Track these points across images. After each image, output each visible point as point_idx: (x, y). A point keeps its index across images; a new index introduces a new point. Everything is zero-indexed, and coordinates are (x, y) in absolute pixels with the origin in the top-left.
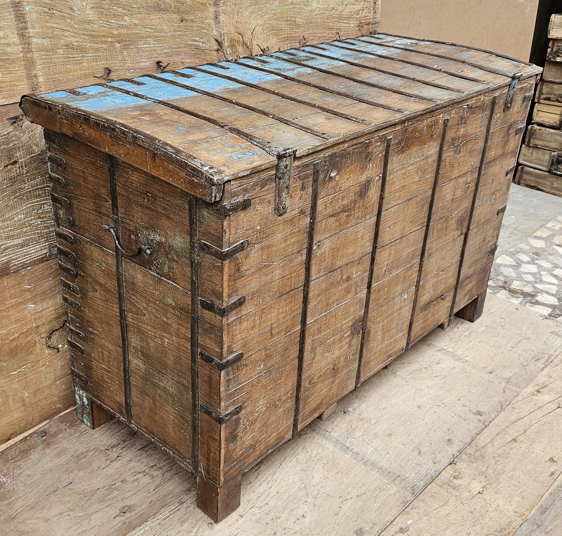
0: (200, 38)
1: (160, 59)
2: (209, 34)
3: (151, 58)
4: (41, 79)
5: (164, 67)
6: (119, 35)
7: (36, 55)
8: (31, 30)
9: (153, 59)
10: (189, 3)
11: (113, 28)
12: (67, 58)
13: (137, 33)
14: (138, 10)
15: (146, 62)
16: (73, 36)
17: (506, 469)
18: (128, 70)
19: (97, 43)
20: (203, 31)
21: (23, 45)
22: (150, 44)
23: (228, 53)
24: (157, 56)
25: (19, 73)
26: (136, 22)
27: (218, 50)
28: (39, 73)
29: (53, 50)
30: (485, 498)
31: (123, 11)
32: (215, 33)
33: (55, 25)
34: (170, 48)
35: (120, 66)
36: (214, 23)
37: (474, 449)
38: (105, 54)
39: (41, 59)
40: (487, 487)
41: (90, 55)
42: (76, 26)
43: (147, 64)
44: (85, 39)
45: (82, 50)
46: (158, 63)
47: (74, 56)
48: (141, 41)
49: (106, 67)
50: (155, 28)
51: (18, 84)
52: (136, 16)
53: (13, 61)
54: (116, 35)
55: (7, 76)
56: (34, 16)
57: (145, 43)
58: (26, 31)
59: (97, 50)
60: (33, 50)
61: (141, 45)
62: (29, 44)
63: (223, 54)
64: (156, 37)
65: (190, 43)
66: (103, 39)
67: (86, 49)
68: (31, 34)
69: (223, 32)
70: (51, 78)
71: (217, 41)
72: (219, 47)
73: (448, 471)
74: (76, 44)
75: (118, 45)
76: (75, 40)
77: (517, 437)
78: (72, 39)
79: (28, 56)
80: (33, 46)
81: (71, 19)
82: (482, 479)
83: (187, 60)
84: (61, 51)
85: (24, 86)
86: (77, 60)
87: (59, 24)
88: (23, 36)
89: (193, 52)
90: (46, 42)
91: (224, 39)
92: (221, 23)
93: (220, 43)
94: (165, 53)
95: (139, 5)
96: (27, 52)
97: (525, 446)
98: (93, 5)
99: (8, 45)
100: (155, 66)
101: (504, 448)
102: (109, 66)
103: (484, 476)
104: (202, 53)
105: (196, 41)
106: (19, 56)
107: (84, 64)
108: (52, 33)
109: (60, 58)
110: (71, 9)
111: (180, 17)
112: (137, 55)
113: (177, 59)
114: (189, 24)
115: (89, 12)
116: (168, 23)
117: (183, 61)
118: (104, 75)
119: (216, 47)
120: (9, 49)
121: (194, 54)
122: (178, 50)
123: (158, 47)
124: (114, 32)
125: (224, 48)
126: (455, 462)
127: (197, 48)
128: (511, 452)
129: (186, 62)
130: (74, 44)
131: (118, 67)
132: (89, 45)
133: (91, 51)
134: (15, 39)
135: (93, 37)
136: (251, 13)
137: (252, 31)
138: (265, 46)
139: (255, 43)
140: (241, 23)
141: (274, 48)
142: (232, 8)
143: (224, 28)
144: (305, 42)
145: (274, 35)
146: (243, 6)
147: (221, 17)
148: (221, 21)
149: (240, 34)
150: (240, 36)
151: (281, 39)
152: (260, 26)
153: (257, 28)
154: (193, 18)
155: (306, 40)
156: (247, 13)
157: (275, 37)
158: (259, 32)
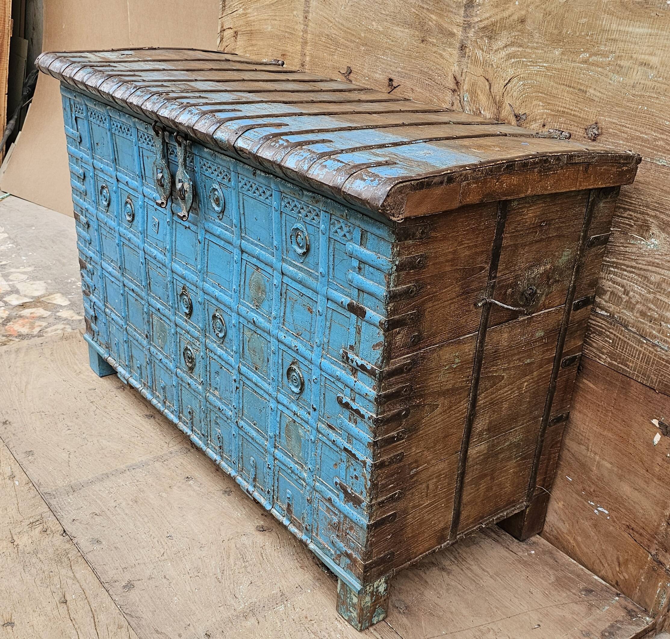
1: (392, 77)
3: (385, 72)
4: (307, 59)
5: (394, 87)
6: (365, 38)
9: (387, 74)
15: (380, 75)
17: (28, 575)
20: (442, 60)
21: (304, 27)
23: (465, 99)
24: (391, 72)
26: (381, 29)
27: (454, 91)
28: (307, 53)
29: (320, 36)
30: (4, 542)
32: (456, 67)
34: (404, 68)
35: (360, 70)
37: (73, 558)
40: (16, 549)
43: (381, 77)
46: (390, 80)
48: (380, 50)
49: (350, 66)
50: (396, 42)
54: (363, 37)
55: (291, 47)
57: (383, 54)
58: (308, 14)
61: (380, 54)
62: (307, 26)
63: (459, 97)
64: (394, 51)
65: (426, 70)
69: (466, 70)
71: (455, 78)
72: (456, 87)
73: (57, 526)
77: (68, 607)
79: (305, 35)
82: (29, 549)
83: (417, 89)
88: (305, 18)
89: (426, 82)
91: (464, 80)
92: (466, 58)
93: (458, 84)
97: (49, 609)
99: (297, 23)
100: (387, 82)
101: (59, 586)
103: (32, 552)
106: (300, 34)
111: (422, 36)
112: (375, 64)
113: (408, 83)
114: (430, 47)
116: (409, 40)
117: (414, 88)
118: (346, 73)
119: (452, 85)
120: (296, 27)
121: (427, 84)
122: (411, 73)
123: (393, 62)
124: (362, 34)
125: (462, 91)
126: (64, 535)
128: (48, 590)
131: (357, 69)
132: (342, 40)
136: (509, 57)
137: (506, 82)
138: (521, 112)
139: (507, 101)
140: (492, 65)
141: (535, 120)
142: (485, 41)
143: (469, 65)
144: (597, 133)
145: (540, 101)
146: (500, 44)
147: (467, 50)
148: (467, 55)
149: (487, 80)
150: (487, 83)
151: (551, 110)
152: (520, 80)
153: (515, 80)
154: (435, 41)
155: (600, 131)
156: (503, 54)
157: (541, 104)
158: (516, 87)
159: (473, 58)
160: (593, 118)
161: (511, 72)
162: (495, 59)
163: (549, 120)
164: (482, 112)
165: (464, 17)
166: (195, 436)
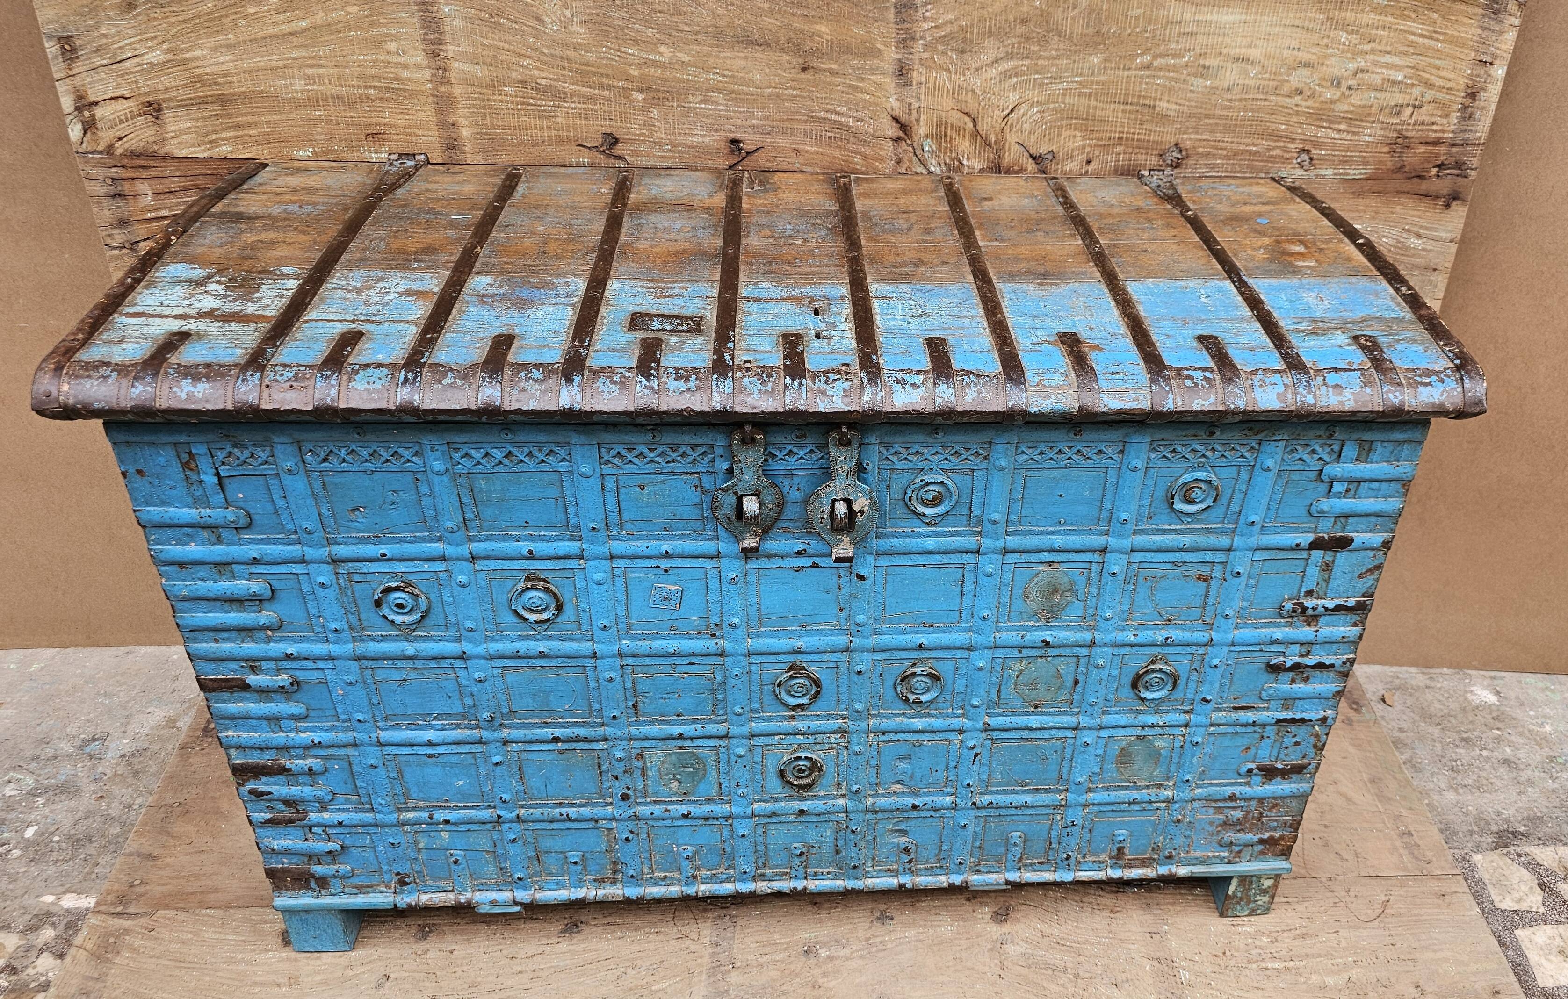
0: (850, 109)
1: (738, 136)
2: (877, 105)
3: (717, 131)
4: (466, 133)
5: (748, 153)
6: (642, 78)
7: (457, 90)
8: (451, 48)
9: (722, 133)
10: (825, 36)
11: (630, 65)
12: (523, 104)
13: (688, 80)
14: (694, 37)
15: (703, 136)
16: (537, 68)
18: (660, 144)
19: (590, 87)
20: (860, 95)
21: (434, 71)
22: (718, 104)
23: (926, 149)
24: (733, 128)
25: (422, 116)
26: (686, 58)
27: (897, 140)
28: (462, 121)
29: (495, 85)
31: (658, 36)
32: (893, 102)
33: (502, 44)
34: (767, 118)
35: (642, 135)
36: (893, 85)
38: (606, 108)
39: (468, 99)
41: (573, 105)
42: (546, 51)
43: (707, 139)
44: (563, 75)
45: (559, 96)
46: (735, 142)
47: (539, 102)
48: (693, 95)
49: (609, 131)
50: (733, 76)
51: (420, 133)
52: (687, 47)
53: (413, 94)
54: (634, 76)
55: (400, 116)
56: (459, 23)
57: (701, 102)
58: (444, 48)
59: (590, 98)
60: (453, 81)
61: (694, 101)
62: (445, 70)
63: (911, 149)
64: (733, 92)
65: (822, 114)
66: (605, 80)
67: (565, 93)
68: (451, 54)
69: (917, 105)
70: (486, 134)
71: (896, 120)
72: (901, 134)
74: (543, 82)
75: (640, 97)
76: (543, 75)
78: (536, 72)
79: (443, 89)
80: (453, 75)
81: (536, 37)
83: (807, 148)
84: (511, 90)
85: (433, 139)
86: (545, 111)
87: (510, 43)
88: (435, 54)
89: (829, 134)
90: (479, 71)
91: (918, 120)
92: (914, 87)
93: (904, 127)
94: (753, 126)
95: (697, 28)
96: (441, 83)
98: (587, 18)
99: (405, 66)
100: (725, 147)
102: (614, 131)
104: (852, 139)
105: (837, 113)
106: (423, 88)
107: (559, 120)
108: (495, 56)
109: (507, 102)
110: (538, 19)
111: (801, 61)
112: (684, 120)
113: (783, 141)
114: (826, 78)
115: (575, 28)
116: (767, 70)
117: (801, 147)
118: (602, 145)
119: (892, 131)
120: (405, 74)
121: (830, 138)
122: (786, 124)
123: (735, 112)
124: (632, 72)
125: (916, 138)
127: (840, 126)
129: (807, 152)
130: (539, 81)
131: (635, 135)
132: (572, 87)
133: (575, 99)
134: (420, 58)
135: (583, 74)
136: (1006, 75)
137: (1006, 112)
138: (1044, 150)
139: (1012, 138)
140: (973, 91)
141: (1072, 157)
142: (951, 57)
143: (922, 97)
144: (1179, 156)
145: (1075, 129)
146: (984, 58)
147: (915, 74)
148: (914, 83)
149: (967, 114)
150: (967, 119)
151: (1098, 140)
152: (1032, 106)
153: (1024, 108)
154: (834, 66)
155: (1184, 153)
156: (993, 72)
157: (1078, 134)
158: (1028, 116)
159: (930, 85)
160: (1170, 139)
161: (1013, 97)
162: (977, 82)
163: (1097, 153)
164: (965, 162)
165: (896, 23)
166: (817, 882)
